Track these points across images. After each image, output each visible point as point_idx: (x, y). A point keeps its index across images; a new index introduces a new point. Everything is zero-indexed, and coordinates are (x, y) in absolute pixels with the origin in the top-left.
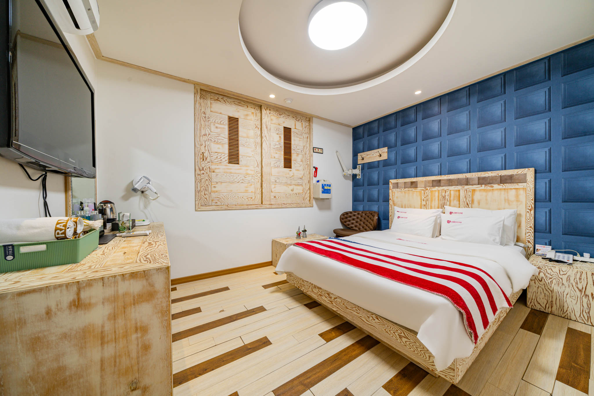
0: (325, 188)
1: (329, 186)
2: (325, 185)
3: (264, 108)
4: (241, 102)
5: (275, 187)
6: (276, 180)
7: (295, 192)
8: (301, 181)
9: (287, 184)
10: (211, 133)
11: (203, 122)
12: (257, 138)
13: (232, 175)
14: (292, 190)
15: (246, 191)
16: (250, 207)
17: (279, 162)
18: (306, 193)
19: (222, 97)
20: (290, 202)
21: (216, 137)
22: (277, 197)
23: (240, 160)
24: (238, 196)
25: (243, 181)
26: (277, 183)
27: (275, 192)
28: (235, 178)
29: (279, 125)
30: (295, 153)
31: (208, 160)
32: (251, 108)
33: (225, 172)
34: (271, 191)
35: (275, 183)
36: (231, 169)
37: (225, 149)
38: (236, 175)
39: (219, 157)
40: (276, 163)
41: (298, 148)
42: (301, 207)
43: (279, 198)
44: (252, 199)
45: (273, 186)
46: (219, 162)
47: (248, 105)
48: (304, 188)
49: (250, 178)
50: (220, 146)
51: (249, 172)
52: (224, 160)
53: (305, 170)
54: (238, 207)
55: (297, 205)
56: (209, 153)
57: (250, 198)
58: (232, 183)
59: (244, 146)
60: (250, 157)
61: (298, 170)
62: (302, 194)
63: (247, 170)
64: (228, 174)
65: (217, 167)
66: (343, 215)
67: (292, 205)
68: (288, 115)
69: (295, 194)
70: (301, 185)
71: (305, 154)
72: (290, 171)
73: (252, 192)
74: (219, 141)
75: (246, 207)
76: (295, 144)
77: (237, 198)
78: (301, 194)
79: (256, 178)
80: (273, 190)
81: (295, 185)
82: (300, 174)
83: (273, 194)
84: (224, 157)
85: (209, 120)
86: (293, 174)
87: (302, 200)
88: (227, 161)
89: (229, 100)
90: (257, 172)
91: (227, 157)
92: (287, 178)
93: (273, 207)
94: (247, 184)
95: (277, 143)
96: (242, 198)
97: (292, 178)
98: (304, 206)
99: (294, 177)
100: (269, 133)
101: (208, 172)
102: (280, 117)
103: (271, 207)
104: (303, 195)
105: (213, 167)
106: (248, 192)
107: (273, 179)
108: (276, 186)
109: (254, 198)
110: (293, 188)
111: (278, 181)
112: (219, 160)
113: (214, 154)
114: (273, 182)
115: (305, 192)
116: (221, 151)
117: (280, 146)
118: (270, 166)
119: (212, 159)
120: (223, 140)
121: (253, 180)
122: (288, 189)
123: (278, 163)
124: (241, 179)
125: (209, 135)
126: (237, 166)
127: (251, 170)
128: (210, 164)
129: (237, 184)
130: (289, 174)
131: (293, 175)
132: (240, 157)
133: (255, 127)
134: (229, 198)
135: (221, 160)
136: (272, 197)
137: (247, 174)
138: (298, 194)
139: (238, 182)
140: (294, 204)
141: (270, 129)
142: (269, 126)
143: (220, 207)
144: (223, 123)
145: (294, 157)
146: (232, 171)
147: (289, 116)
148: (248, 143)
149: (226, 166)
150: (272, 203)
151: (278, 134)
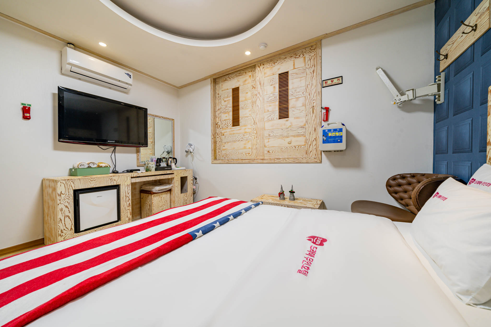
0: (330, 134)
1: (339, 132)
2: (329, 130)
3: (257, 66)
4: (241, 72)
5: (268, 142)
6: (270, 134)
7: (293, 144)
8: (302, 131)
9: (283, 137)
10: (222, 107)
11: (217, 100)
12: (254, 97)
13: (235, 135)
14: (290, 143)
15: (245, 148)
16: (244, 161)
17: (274, 115)
18: (310, 145)
19: (228, 76)
20: (286, 157)
21: (225, 108)
22: (271, 152)
23: (240, 122)
24: (239, 153)
25: (242, 139)
26: (271, 137)
27: (269, 146)
28: (236, 137)
29: (273, 75)
30: (294, 97)
31: (221, 127)
32: (249, 72)
33: (230, 134)
34: (265, 146)
35: (268, 137)
36: (234, 131)
37: (229, 116)
38: (237, 135)
39: (226, 123)
40: (270, 116)
41: (298, 90)
42: (300, 163)
43: (274, 152)
44: (249, 155)
45: (266, 141)
46: (227, 127)
47: (246, 71)
48: (308, 138)
49: (248, 135)
50: (226, 115)
51: (247, 130)
52: (229, 125)
53: (309, 115)
54: (235, 161)
55: (294, 160)
56: (221, 122)
57: (247, 153)
58: (234, 141)
59: (243, 108)
60: (247, 117)
61: (298, 118)
62: (305, 146)
63: (245, 129)
64: (232, 135)
65: (225, 131)
66: (394, 178)
67: (287, 160)
68: (284, 58)
69: (294, 148)
70: (304, 135)
71: (309, 95)
72: (287, 121)
73: (249, 148)
74: (227, 111)
75: (241, 161)
76: (293, 88)
77: (238, 154)
78: (302, 146)
79: (253, 134)
80: (266, 145)
81: (294, 136)
82: (301, 122)
83: (266, 149)
84: (229, 122)
85: (221, 98)
86: (291, 123)
87: (305, 154)
88: (232, 125)
89: (233, 76)
90: (253, 129)
91: (232, 122)
92: (282, 130)
93: (264, 162)
94: (245, 142)
95: (272, 95)
96: (242, 154)
97: (290, 128)
98: (305, 161)
99: (292, 126)
100: (263, 88)
101: (221, 136)
102: (275, 65)
103: (262, 161)
104: (306, 148)
105: (223, 132)
106: (246, 148)
107: (266, 134)
108: (270, 140)
109: (251, 153)
110: (291, 141)
111: (272, 134)
112: (227, 125)
113: (224, 122)
114: (266, 136)
115: (310, 143)
116: (227, 118)
117: (274, 97)
118: (264, 121)
119: (222, 126)
120: (229, 109)
121: (250, 138)
122: (284, 143)
123: (272, 115)
124: (241, 137)
125: (221, 108)
126: (238, 127)
127: (249, 129)
128: (221, 129)
129: (238, 142)
130: (285, 124)
131: (290, 125)
132: (240, 118)
133: (252, 87)
134: (233, 155)
135: (228, 125)
136: (266, 152)
137: (246, 133)
138: (297, 147)
139: (239, 141)
140: (290, 159)
141: (264, 84)
142: (263, 81)
143: (224, 161)
144: (229, 96)
145: (292, 102)
146: (235, 132)
147: (286, 58)
148: (246, 106)
149: (231, 129)
150: (265, 158)
151: (272, 85)
